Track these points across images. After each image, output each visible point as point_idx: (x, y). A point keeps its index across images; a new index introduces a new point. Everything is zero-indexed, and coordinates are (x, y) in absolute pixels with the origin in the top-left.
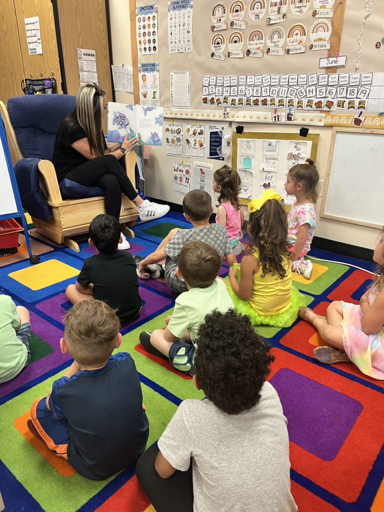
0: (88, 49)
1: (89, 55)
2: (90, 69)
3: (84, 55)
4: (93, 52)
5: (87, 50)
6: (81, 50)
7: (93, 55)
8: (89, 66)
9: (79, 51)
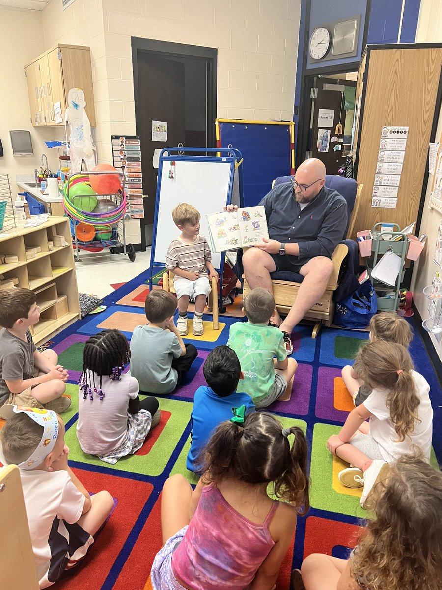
0: (398, 126)
1: (398, 132)
2: (397, 147)
3: (391, 132)
4: (406, 129)
5: (395, 127)
6: (387, 127)
7: (405, 132)
8: (394, 145)
9: (385, 129)
